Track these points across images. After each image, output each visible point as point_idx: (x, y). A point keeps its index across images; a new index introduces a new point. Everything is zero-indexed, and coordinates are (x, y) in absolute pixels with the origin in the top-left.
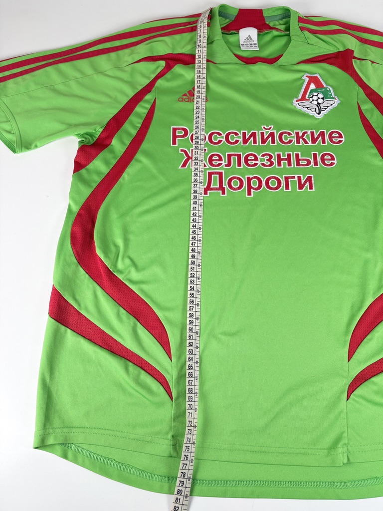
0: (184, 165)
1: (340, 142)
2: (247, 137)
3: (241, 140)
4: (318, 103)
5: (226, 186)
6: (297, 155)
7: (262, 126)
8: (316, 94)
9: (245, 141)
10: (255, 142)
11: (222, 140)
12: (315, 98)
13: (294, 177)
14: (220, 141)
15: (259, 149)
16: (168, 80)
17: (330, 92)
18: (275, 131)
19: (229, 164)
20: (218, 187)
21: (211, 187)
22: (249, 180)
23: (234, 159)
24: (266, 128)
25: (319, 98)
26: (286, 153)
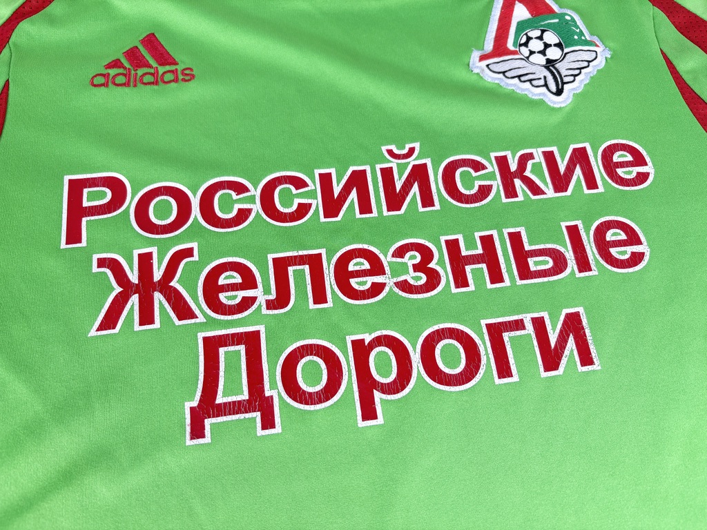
0: (110, 321)
1: (642, 178)
2: (337, 190)
3: (317, 203)
4: (549, 61)
5: (274, 389)
6: (515, 239)
7: (384, 148)
8: (538, 33)
9: (332, 206)
10: (365, 207)
11: (249, 211)
12: (536, 45)
13: (519, 325)
14: (243, 215)
15: (382, 231)
16: (52, 21)
17: (578, 27)
18: (428, 162)
19: (281, 300)
20: (245, 396)
21: (220, 399)
22: (361, 351)
23: (299, 276)
24: (396, 151)
25: (547, 46)
26: (477, 235)
